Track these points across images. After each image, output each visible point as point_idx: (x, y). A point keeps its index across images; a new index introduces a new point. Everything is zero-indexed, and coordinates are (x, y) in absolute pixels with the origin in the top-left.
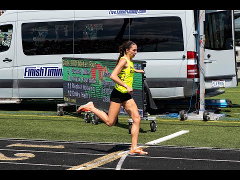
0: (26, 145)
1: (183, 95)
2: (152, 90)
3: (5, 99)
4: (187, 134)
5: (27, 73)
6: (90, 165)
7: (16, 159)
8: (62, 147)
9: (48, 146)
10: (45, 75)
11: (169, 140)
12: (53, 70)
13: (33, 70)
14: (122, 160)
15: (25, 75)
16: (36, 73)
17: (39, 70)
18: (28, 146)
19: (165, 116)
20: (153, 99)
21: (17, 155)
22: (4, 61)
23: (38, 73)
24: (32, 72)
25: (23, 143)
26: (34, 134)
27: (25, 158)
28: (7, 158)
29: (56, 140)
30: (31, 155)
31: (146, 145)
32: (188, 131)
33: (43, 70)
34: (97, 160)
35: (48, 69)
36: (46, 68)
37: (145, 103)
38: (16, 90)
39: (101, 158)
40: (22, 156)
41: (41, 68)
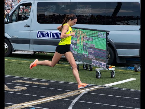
0: (24, 82)
1: (138, 55)
2: (118, 50)
3: (24, 51)
4: (134, 81)
5: (39, 35)
6: (59, 97)
7: (14, 90)
8: (47, 84)
9: (38, 83)
10: (50, 37)
11: (119, 84)
12: (55, 33)
13: (43, 33)
14: (81, 95)
15: (38, 36)
16: (44, 35)
17: (46, 33)
18: (26, 82)
19: (126, 68)
20: (119, 56)
21: (16, 87)
22: (25, 26)
23: (46, 35)
24: (42, 34)
25: (24, 80)
26: (34, 75)
27: (20, 90)
28: (8, 89)
29: (46, 80)
30: (24, 88)
31: (103, 86)
32: (135, 79)
33: (49, 33)
34: (65, 94)
35: (52, 33)
36: (51, 32)
37: (108, 59)
38: (31, 45)
39: (68, 93)
40: (18, 88)
41: (48, 32)
